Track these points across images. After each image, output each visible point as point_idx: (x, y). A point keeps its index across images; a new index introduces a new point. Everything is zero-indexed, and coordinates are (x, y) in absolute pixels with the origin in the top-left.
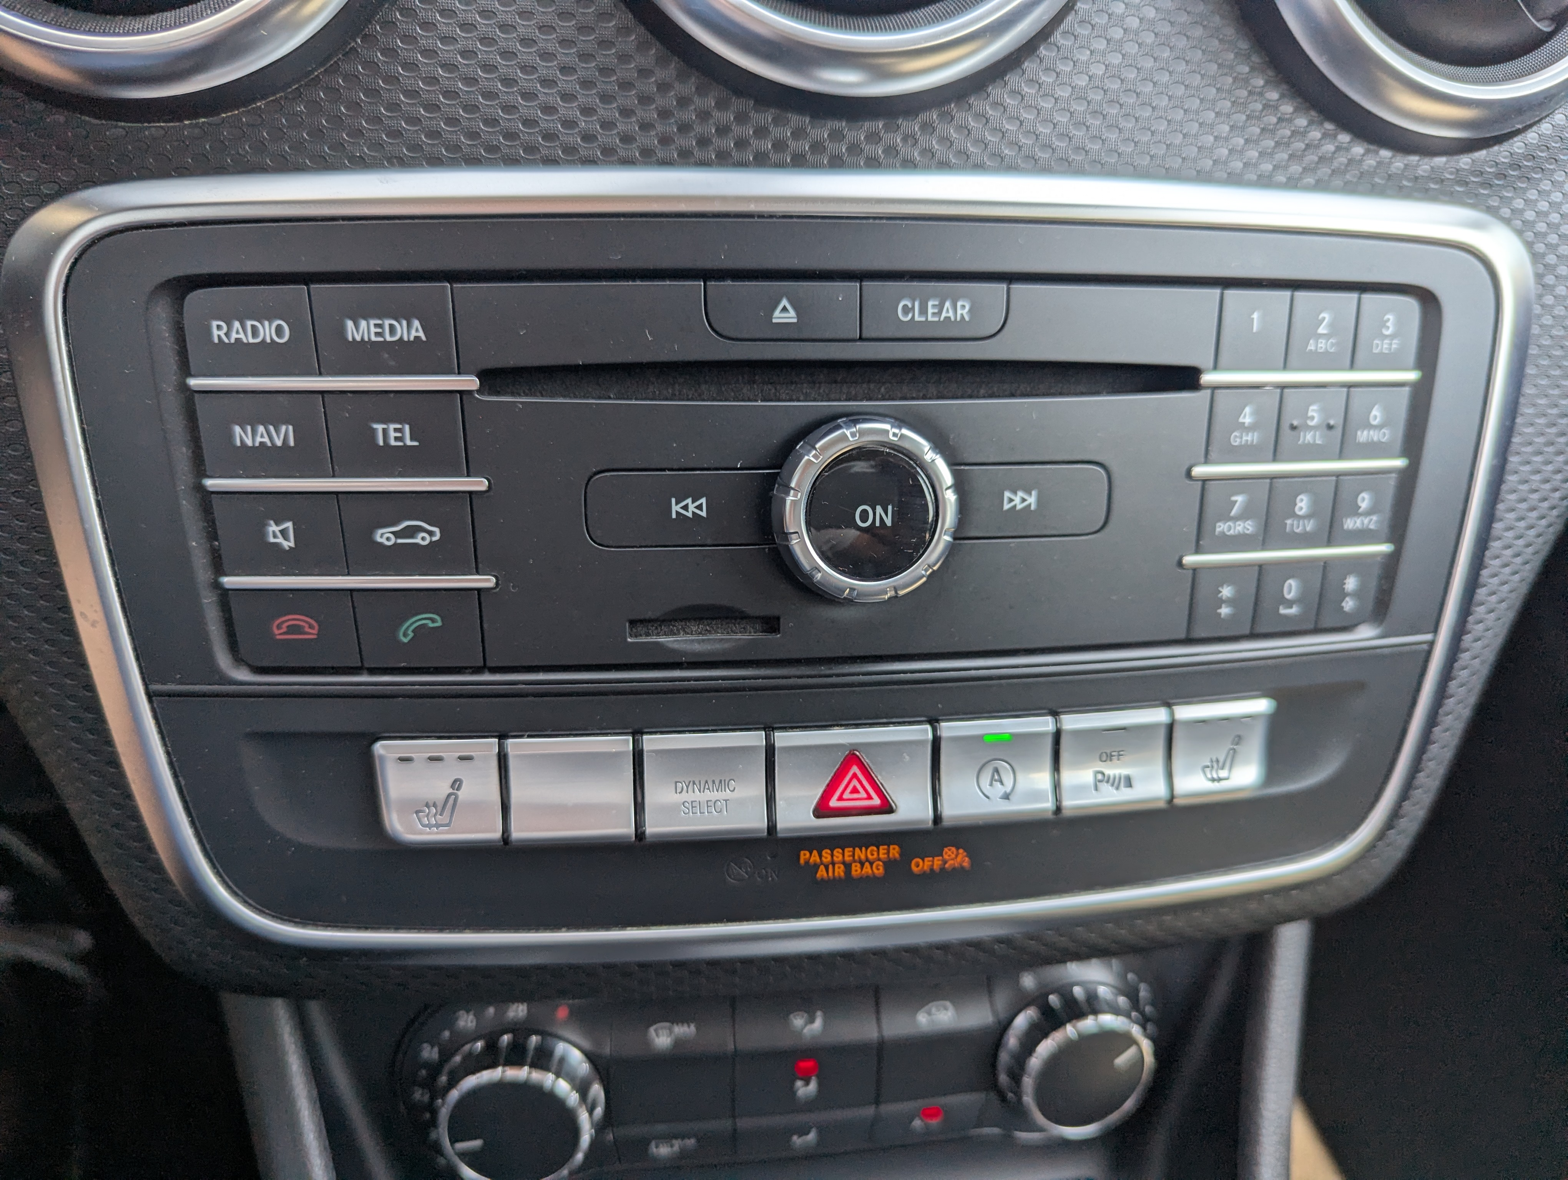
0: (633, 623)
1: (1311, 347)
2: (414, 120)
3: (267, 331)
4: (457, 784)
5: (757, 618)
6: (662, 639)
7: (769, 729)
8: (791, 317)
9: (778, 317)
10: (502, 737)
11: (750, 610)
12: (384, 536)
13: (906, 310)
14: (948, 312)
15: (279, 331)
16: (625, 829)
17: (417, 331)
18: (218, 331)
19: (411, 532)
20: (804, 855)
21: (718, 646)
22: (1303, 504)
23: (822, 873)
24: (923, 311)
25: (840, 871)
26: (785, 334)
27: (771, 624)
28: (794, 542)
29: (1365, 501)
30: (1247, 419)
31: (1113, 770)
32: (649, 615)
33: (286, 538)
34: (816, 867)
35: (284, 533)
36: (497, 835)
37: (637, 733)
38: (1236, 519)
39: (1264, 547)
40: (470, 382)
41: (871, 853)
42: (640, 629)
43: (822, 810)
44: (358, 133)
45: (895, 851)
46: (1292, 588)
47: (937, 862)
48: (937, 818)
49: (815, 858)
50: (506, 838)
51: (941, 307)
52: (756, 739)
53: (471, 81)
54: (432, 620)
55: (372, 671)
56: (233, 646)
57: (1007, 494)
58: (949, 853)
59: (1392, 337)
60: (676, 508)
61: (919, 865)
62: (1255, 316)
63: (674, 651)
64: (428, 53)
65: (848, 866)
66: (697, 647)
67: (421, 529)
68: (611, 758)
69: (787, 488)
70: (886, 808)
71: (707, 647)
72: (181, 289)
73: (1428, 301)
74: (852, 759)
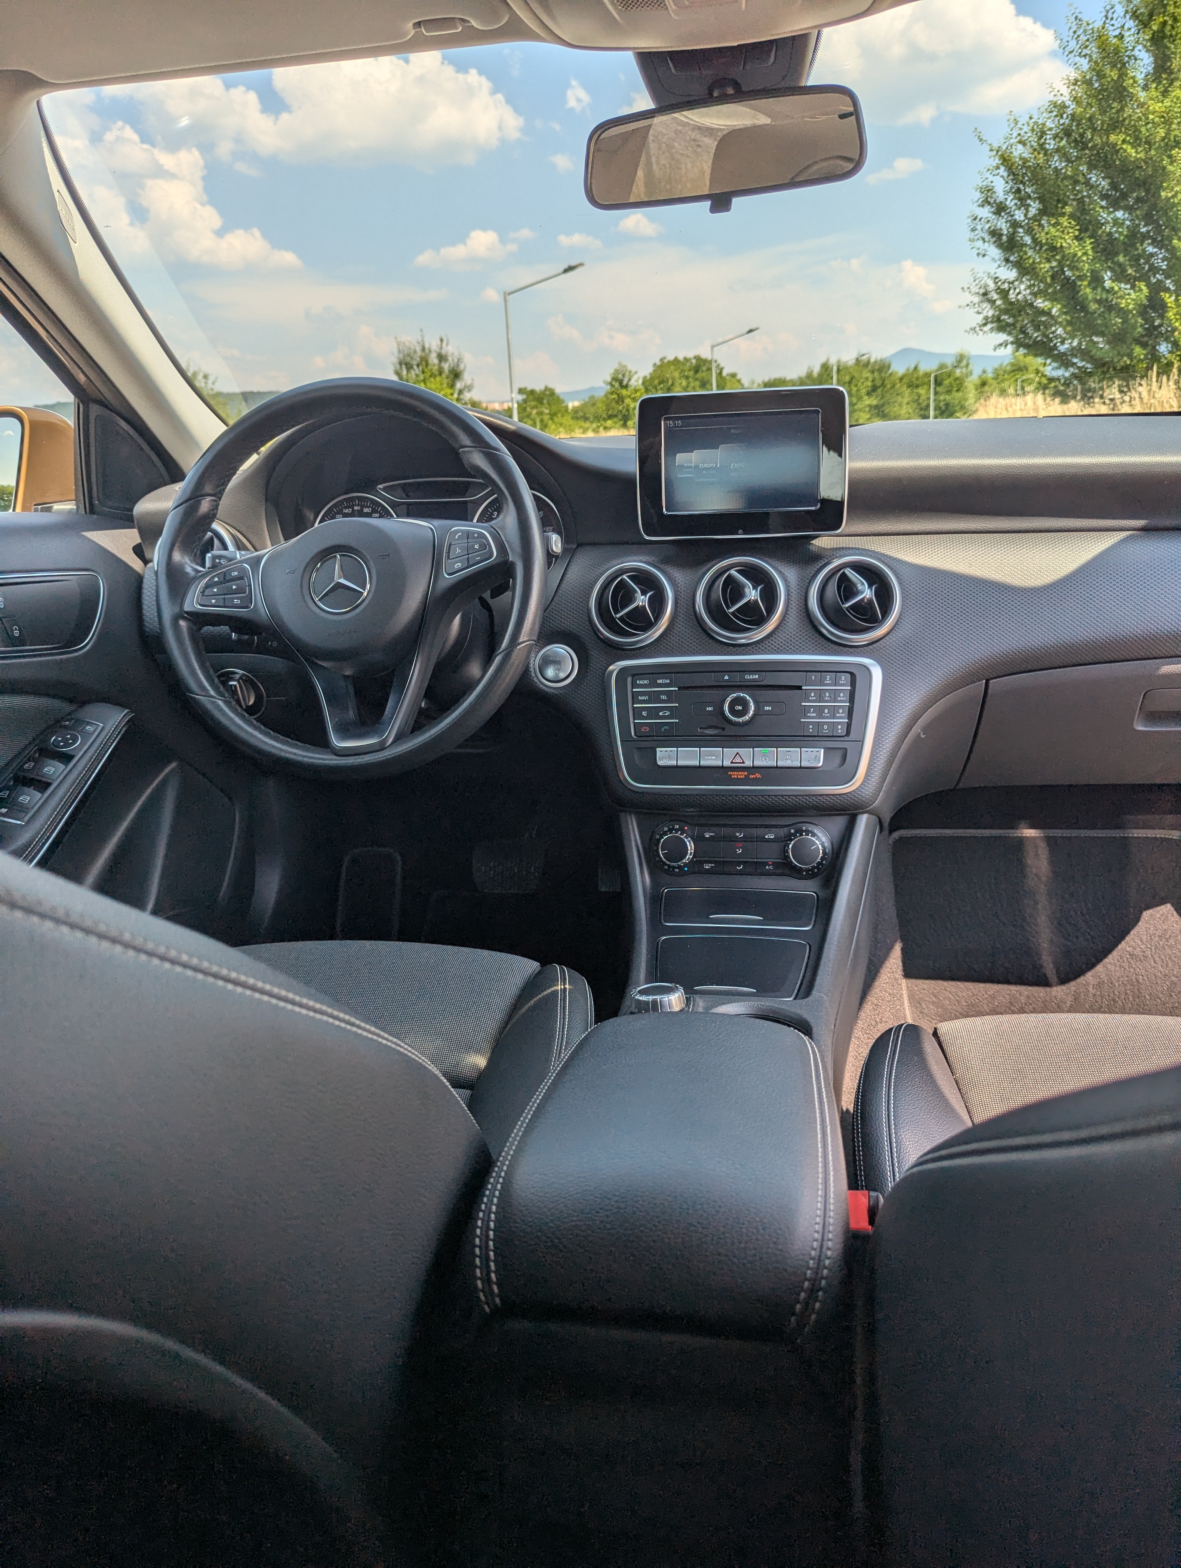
1: (826, 682)
2: (669, 649)
3: (646, 682)
4: (669, 755)
5: (721, 728)
6: (705, 731)
7: (723, 748)
10: (678, 747)
12: (661, 714)
13: (747, 676)
15: (648, 682)
16: (697, 764)
17: (668, 681)
18: (638, 681)
19: (666, 713)
20: (729, 772)
21: (714, 732)
22: (826, 711)
23: (733, 776)
24: (750, 676)
25: (736, 776)
26: (726, 680)
27: (724, 729)
28: (726, 713)
29: (841, 711)
30: (813, 695)
31: (789, 759)
32: (702, 727)
33: (646, 714)
34: (731, 775)
36: (675, 764)
37: (700, 747)
38: (812, 714)
39: (819, 719)
40: (677, 689)
41: (742, 772)
42: (701, 729)
43: (732, 762)
44: (661, 652)
45: (747, 772)
46: (825, 728)
47: (755, 776)
48: (754, 766)
49: (731, 773)
50: (677, 765)
51: (753, 676)
52: (720, 749)
53: (679, 643)
55: (657, 736)
56: (635, 731)
57: (766, 706)
58: (757, 774)
59: (843, 681)
60: (707, 709)
61: (751, 776)
62: (813, 677)
63: (707, 733)
64: (673, 639)
65: (738, 775)
66: (710, 733)
69: (724, 704)
70: (743, 763)
71: (712, 733)
72: (633, 676)
73: (851, 674)
74: (738, 753)
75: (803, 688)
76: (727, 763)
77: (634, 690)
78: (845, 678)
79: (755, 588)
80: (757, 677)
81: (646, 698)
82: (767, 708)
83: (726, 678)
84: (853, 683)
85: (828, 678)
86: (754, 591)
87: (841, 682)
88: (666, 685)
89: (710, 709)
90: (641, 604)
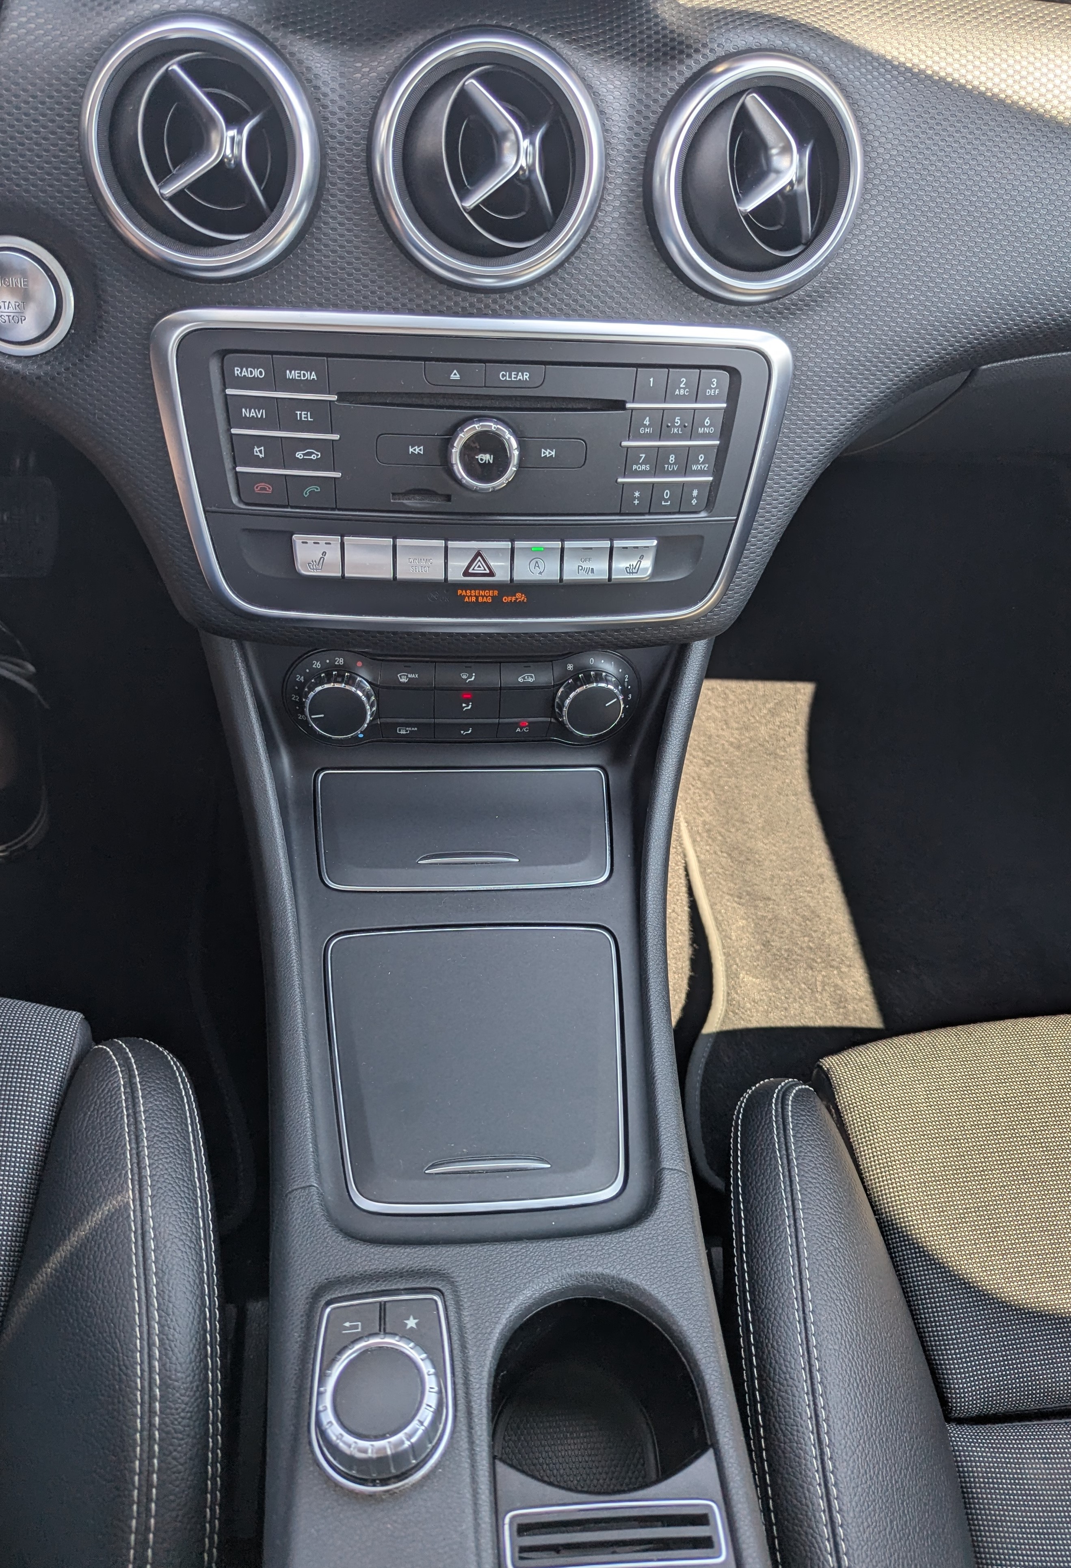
0: (394, 494)
1: (677, 392)
2: (313, 288)
3: (256, 373)
4: (324, 553)
5: (442, 495)
6: (405, 502)
7: (446, 540)
8: (458, 377)
9: (453, 377)
10: (342, 536)
11: (440, 492)
12: (299, 455)
13: (503, 376)
14: (520, 377)
15: (261, 373)
16: (390, 576)
17: (314, 376)
18: (237, 371)
19: (310, 454)
20: (459, 592)
21: (427, 506)
22: (672, 458)
23: (466, 599)
24: (510, 376)
25: (474, 599)
26: (455, 383)
27: (448, 498)
28: (455, 468)
29: (701, 458)
30: (647, 422)
31: (586, 565)
32: (400, 491)
33: (261, 453)
34: (464, 597)
35: (260, 451)
36: (340, 575)
37: (394, 538)
38: (641, 464)
39: (655, 476)
40: (334, 398)
41: (486, 593)
42: (397, 497)
43: (466, 573)
44: (290, 292)
45: (496, 593)
46: (667, 494)
47: (513, 599)
48: (512, 580)
49: (464, 593)
50: (343, 576)
51: (517, 375)
52: (441, 543)
53: (335, 273)
54: (317, 489)
55: (292, 507)
56: (239, 494)
57: (543, 450)
58: (518, 595)
59: (715, 388)
60: (411, 450)
61: (505, 599)
62: (652, 380)
63: (409, 507)
64: (319, 261)
65: (477, 597)
66: (419, 505)
67: (313, 453)
68: (384, 547)
69: (453, 447)
70: (492, 574)
71: (423, 505)
72: (223, 354)
73: (734, 373)
74: (478, 554)
75: (628, 405)
76: (456, 575)
77: (229, 391)
78: (717, 383)
79: (528, 133)
80: (526, 376)
81: (261, 414)
82: (547, 453)
83: (455, 376)
84: (733, 396)
85: (683, 382)
86: (527, 142)
87: (709, 392)
88: (308, 386)
89: (417, 450)
90: (228, 152)
